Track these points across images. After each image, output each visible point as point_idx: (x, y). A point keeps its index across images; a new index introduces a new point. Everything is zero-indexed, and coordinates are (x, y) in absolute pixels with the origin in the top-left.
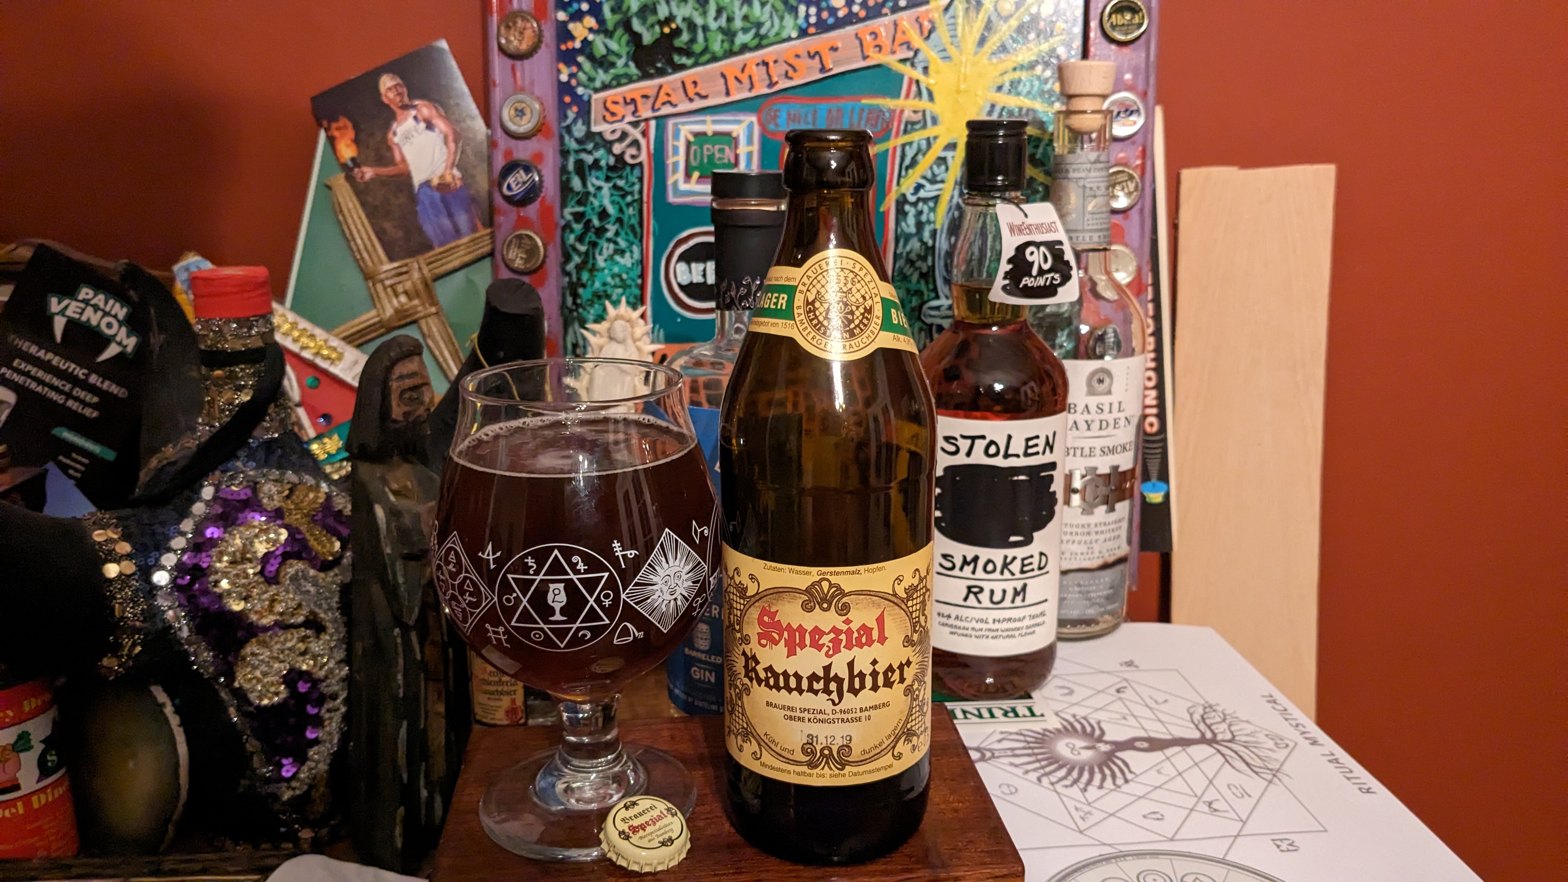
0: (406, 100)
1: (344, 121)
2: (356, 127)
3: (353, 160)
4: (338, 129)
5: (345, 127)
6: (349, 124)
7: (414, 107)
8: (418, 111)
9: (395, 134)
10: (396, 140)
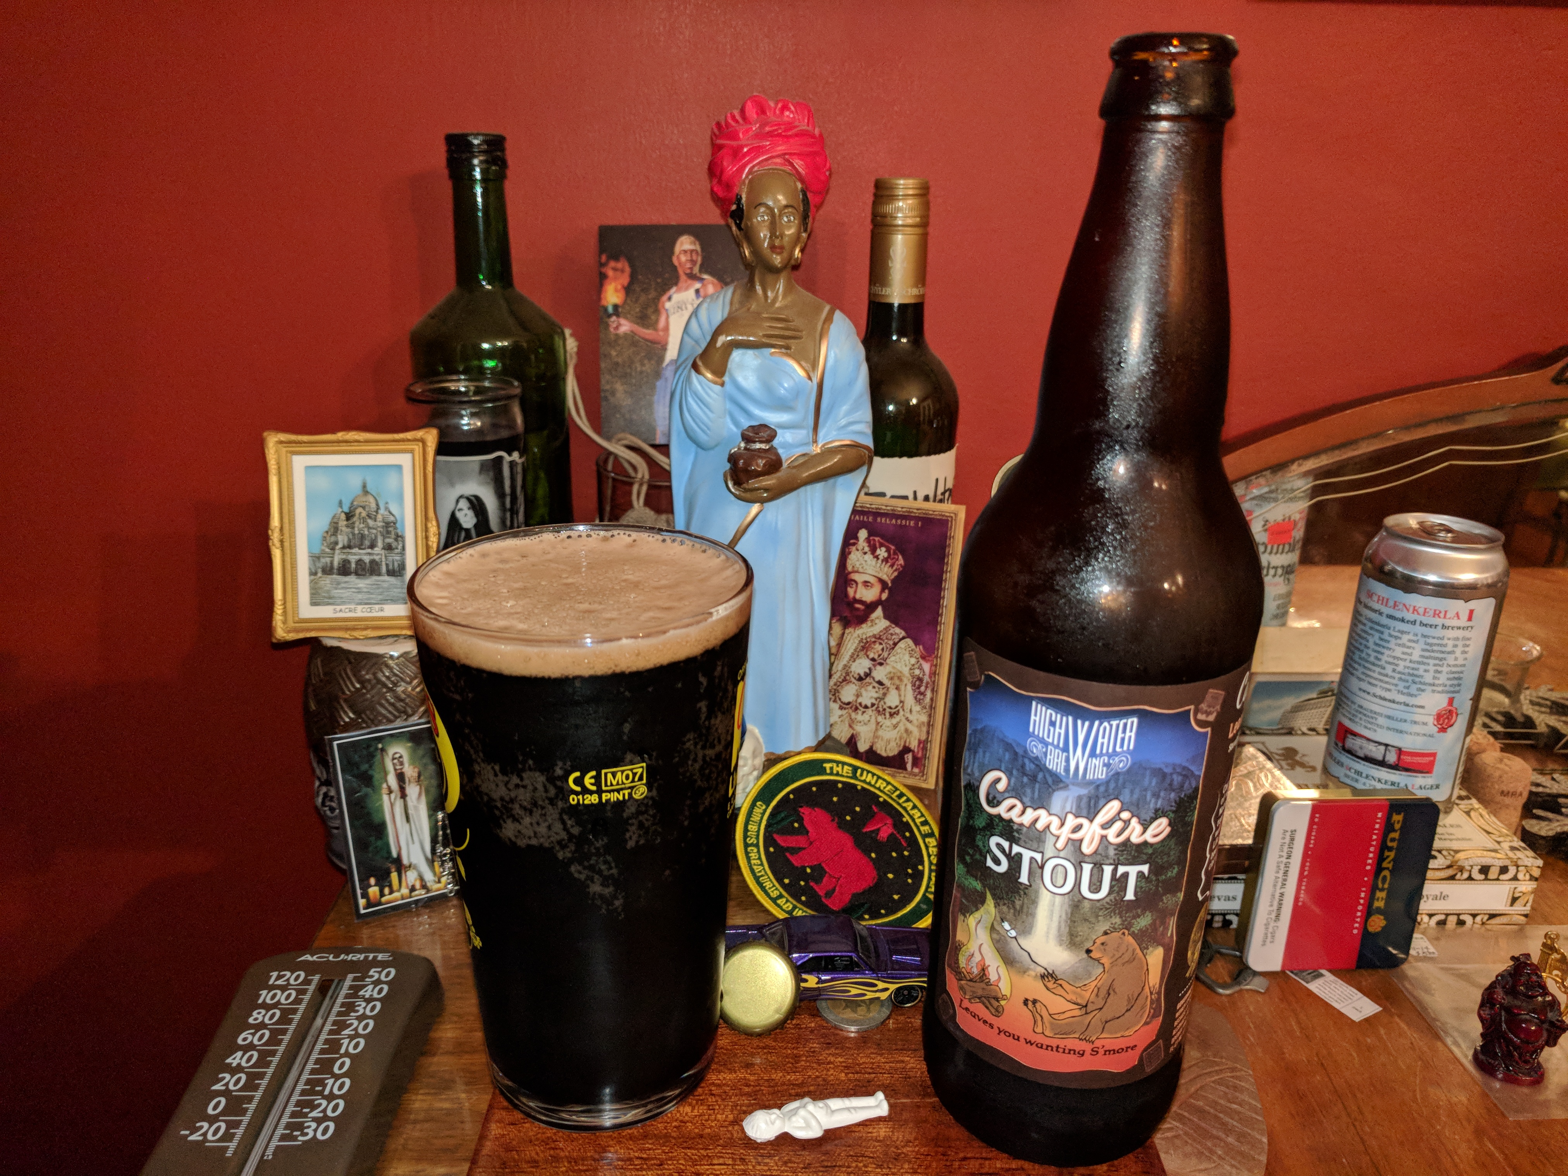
0: (696, 270)
1: (623, 264)
2: (633, 277)
3: (616, 307)
4: (615, 269)
5: (623, 271)
6: (628, 269)
7: (701, 280)
8: (704, 286)
9: (670, 299)
10: (668, 305)
